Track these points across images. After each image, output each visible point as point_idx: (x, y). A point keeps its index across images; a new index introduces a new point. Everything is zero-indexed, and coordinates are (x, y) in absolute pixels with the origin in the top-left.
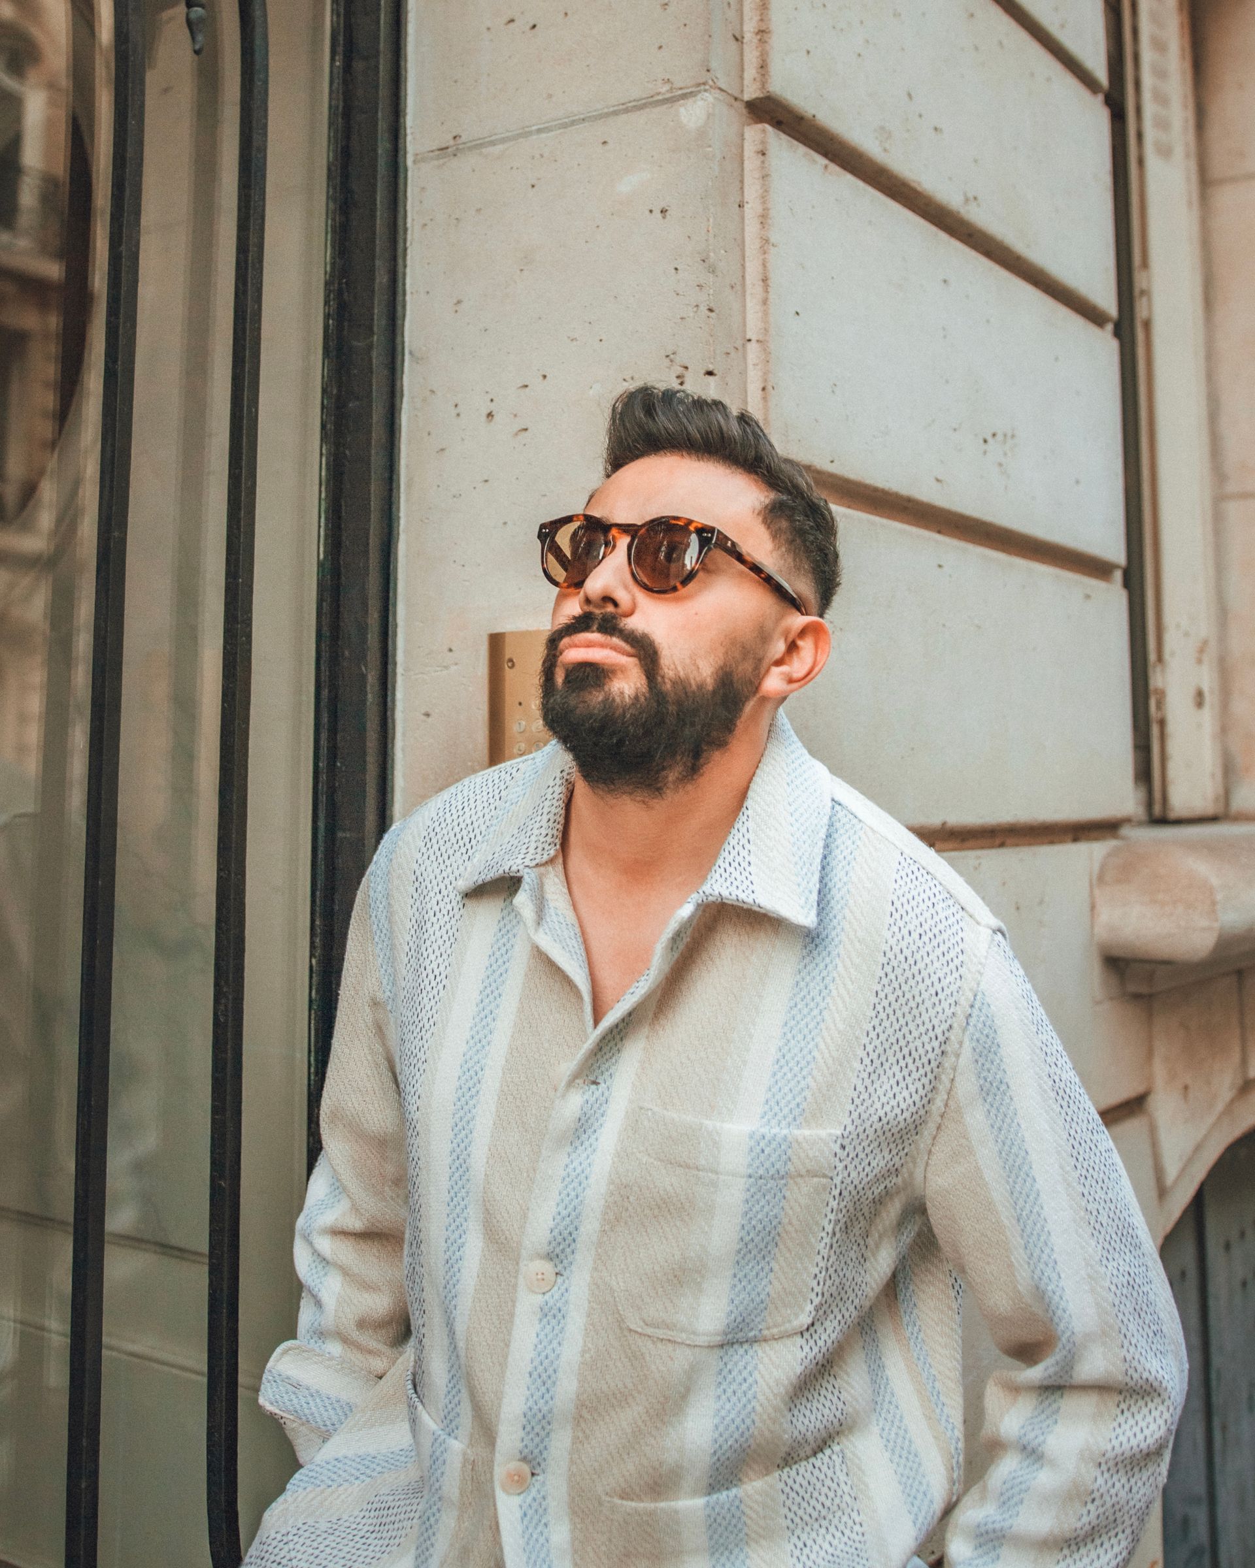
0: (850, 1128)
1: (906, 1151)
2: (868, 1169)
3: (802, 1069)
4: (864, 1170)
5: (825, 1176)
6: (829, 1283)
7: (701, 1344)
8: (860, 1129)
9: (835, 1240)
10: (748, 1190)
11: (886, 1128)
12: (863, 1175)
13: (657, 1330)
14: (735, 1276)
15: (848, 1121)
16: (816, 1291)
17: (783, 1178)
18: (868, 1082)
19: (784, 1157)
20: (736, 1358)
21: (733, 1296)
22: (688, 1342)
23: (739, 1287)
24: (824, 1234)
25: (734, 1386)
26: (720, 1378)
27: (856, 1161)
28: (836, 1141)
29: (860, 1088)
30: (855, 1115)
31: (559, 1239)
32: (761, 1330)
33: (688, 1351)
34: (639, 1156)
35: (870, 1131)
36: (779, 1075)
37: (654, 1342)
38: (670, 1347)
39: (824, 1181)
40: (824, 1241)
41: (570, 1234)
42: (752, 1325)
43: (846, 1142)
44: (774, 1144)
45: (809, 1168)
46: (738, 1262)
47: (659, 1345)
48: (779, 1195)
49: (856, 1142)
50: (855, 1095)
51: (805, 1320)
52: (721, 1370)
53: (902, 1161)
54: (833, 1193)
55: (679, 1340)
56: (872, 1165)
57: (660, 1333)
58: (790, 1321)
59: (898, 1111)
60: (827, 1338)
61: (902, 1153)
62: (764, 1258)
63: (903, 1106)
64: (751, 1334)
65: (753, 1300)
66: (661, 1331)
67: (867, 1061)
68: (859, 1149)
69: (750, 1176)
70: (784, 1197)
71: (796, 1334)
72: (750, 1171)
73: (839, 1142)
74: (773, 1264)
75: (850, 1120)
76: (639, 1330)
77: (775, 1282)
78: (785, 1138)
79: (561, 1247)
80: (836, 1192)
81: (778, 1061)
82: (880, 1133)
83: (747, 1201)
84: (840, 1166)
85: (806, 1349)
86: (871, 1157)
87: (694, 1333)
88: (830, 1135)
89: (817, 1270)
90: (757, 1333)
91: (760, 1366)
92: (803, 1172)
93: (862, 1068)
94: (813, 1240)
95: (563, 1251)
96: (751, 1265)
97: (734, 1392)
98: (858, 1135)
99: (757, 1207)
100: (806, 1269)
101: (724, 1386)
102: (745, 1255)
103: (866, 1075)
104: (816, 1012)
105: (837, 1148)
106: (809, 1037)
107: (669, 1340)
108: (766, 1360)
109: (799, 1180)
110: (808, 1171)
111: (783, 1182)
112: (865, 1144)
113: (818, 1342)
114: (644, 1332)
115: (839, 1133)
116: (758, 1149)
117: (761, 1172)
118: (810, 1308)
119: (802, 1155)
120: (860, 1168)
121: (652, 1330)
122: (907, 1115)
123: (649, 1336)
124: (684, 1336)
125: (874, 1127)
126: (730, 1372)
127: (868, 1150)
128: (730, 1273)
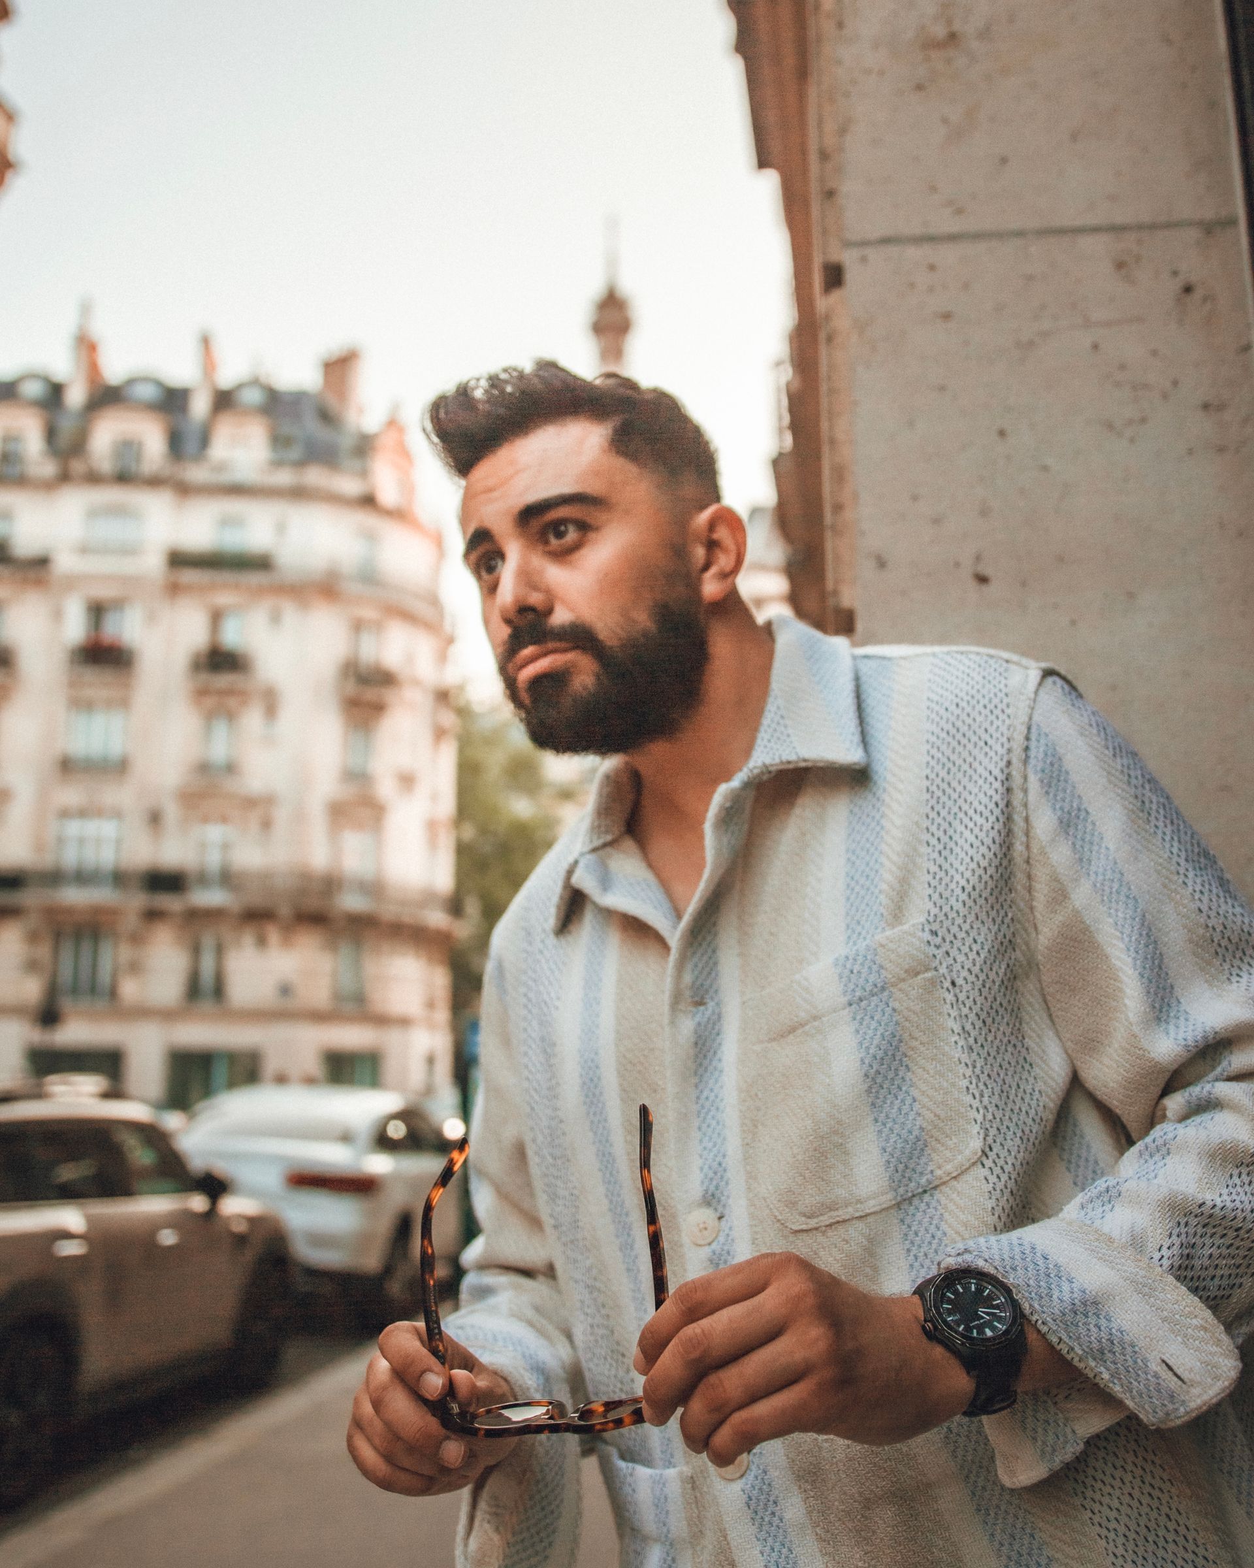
0: (935, 911)
1: (1010, 915)
2: (975, 947)
3: (873, 880)
4: (971, 950)
5: (927, 970)
6: (987, 1093)
7: (872, 1210)
8: (946, 909)
9: (971, 1040)
10: (855, 1019)
11: (975, 895)
12: (972, 955)
13: (821, 1218)
14: (876, 1120)
15: (930, 905)
16: (974, 1106)
17: (883, 989)
18: (940, 861)
19: (875, 968)
20: (919, 1215)
21: (883, 1144)
22: (857, 1215)
23: (886, 1131)
24: (956, 1038)
25: (925, 1249)
26: (907, 1244)
27: (957, 943)
28: (923, 930)
29: (934, 869)
30: (936, 897)
31: (711, 1174)
32: (932, 1172)
33: (860, 1225)
34: (755, 1048)
35: (958, 906)
36: (853, 897)
37: (824, 1233)
38: (841, 1229)
39: (929, 975)
40: (960, 1044)
41: (720, 1164)
42: (919, 1169)
43: (935, 927)
44: (860, 959)
45: (907, 967)
46: (873, 1104)
47: (830, 1233)
48: (888, 1010)
49: (947, 923)
50: (930, 877)
51: (976, 1144)
52: (906, 1235)
53: (1012, 930)
54: (945, 986)
55: (847, 1217)
56: (979, 941)
57: (825, 1219)
58: (960, 1152)
59: (981, 872)
60: (1014, 1160)
61: (1007, 920)
62: (900, 1088)
63: (984, 863)
64: (923, 1181)
65: (906, 1141)
66: (826, 1217)
67: (934, 841)
68: (954, 929)
69: (850, 1005)
70: (894, 1010)
71: (974, 1164)
72: (848, 997)
73: (927, 929)
74: (915, 1092)
75: (932, 903)
76: (804, 1227)
77: (924, 1112)
78: (868, 948)
79: (714, 1183)
80: (947, 984)
81: (848, 885)
82: (970, 903)
83: (857, 1031)
84: (940, 953)
85: (992, 1179)
86: (973, 933)
87: (859, 1201)
88: (913, 925)
89: (965, 1083)
90: (929, 1176)
91: (946, 1215)
92: (903, 975)
93: (930, 850)
94: (947, 1048)
95: (717, 1187)
96: (888, 1102)
97: (926, 1255)
98: (946, 915)
99: (870, 1033)
100: (953, 1085)
101: (914, 1250)
102: (877, 1092)
103: (936, 855)
104: (873, 824)
105: (927, 936)
106: (872, 850)
107: (838, 1222)
108: (951, 1206)
109: (902, 985)
110: (906, 971)
111: (886, 993)
112: (959, 921)
113: (1005, 1167)
114: (810, 1227)
115: (922, 919)
116: (847, 972)
117: (858, 994)
118: (976, 1128)
119: (893, 956)
120: (965, 949)
121: (816, 1220)
122: (991, 871)
123: (816, 1229)
124: (850, 1209)
125: (960, 900)
126: (916, 1234)
127: (966, 927)
128: (871, 1118)
